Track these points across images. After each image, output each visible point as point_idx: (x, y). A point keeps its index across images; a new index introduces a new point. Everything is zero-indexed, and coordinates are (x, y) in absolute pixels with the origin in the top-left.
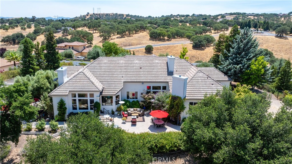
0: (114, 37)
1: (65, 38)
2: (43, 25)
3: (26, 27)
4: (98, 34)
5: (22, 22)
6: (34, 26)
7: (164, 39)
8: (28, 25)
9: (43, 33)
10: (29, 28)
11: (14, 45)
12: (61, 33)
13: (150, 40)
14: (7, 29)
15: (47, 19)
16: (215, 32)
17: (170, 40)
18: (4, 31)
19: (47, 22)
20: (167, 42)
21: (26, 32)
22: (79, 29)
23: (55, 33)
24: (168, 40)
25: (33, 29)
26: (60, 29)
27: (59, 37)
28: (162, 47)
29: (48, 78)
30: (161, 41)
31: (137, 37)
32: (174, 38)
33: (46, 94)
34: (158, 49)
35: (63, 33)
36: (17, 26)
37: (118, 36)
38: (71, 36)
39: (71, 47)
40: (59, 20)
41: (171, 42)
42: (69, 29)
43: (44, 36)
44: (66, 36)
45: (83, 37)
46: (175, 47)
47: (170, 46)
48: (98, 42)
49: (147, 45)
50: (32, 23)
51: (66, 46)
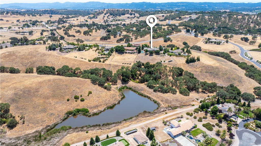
16: (176, 33)
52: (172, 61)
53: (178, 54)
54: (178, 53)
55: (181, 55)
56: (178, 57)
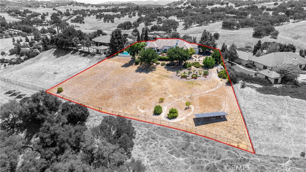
0: (194, 25)
1: (159, 26)
2: (145, 13)
3: (132, 15)
4: (183, 23)
5: (129, 11)
6: (137, 14)
7: (234, 28)
8: (133, 14)
9: (144, 21)
10: (134, 16)
11: (125, 30)
12: (156, 21)
13: (222, 28)
14: (120, 18)
15: (148, 8)
16: (294, 21)
17: (238, 29)
18: (118, 19)
19: (148, 10)
20: (235, 31)
21: (132, 20)
22: (170, 18)
23: (152, 21)
24: (237, 29)
25: (137, 17)
26: (156, 18)
27: (154, 25)
28: (229, 34)
29: (144, 44)
30: (230, 30)
31: (212, 26)
32: (243, 27)
33: (143, 47)
34: (224, 36)
35: (158, 22)
36: (126, 15)
37: (198, 25)
38: (163, 24)
39: (157, 34)
40: (157, 9)
41: (239, 30)
42: (162, 18)
43: (144, 23)
44: (160, 24)
45: (172, 24)
46: (239, 35)
47: (235, 34)
48: (182, 29)
49: (215, 33)
50: (136, 11)
51: (155, 33)
52: (220, 118)
53: (278, 76)
54: (281, 72)
55: (296, 84)
56: (276, 92)
